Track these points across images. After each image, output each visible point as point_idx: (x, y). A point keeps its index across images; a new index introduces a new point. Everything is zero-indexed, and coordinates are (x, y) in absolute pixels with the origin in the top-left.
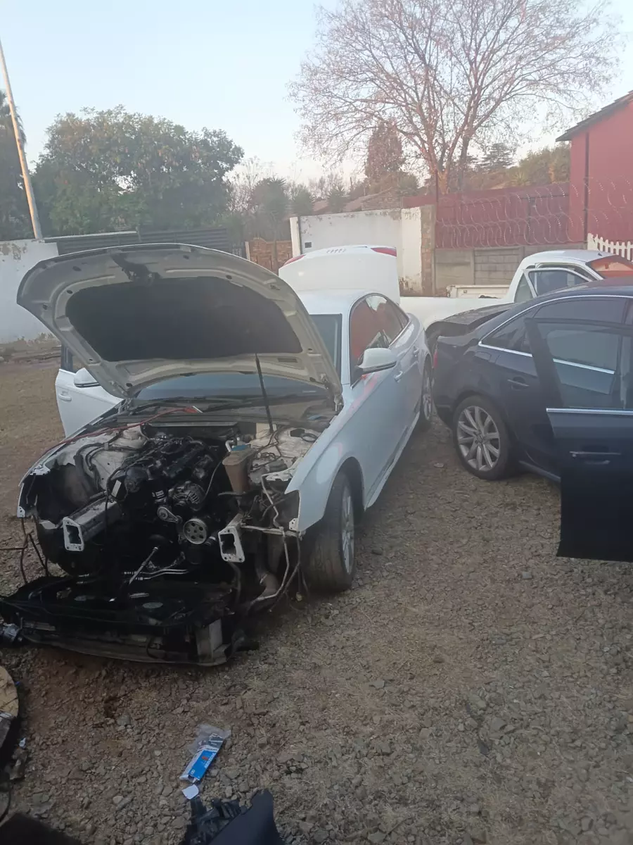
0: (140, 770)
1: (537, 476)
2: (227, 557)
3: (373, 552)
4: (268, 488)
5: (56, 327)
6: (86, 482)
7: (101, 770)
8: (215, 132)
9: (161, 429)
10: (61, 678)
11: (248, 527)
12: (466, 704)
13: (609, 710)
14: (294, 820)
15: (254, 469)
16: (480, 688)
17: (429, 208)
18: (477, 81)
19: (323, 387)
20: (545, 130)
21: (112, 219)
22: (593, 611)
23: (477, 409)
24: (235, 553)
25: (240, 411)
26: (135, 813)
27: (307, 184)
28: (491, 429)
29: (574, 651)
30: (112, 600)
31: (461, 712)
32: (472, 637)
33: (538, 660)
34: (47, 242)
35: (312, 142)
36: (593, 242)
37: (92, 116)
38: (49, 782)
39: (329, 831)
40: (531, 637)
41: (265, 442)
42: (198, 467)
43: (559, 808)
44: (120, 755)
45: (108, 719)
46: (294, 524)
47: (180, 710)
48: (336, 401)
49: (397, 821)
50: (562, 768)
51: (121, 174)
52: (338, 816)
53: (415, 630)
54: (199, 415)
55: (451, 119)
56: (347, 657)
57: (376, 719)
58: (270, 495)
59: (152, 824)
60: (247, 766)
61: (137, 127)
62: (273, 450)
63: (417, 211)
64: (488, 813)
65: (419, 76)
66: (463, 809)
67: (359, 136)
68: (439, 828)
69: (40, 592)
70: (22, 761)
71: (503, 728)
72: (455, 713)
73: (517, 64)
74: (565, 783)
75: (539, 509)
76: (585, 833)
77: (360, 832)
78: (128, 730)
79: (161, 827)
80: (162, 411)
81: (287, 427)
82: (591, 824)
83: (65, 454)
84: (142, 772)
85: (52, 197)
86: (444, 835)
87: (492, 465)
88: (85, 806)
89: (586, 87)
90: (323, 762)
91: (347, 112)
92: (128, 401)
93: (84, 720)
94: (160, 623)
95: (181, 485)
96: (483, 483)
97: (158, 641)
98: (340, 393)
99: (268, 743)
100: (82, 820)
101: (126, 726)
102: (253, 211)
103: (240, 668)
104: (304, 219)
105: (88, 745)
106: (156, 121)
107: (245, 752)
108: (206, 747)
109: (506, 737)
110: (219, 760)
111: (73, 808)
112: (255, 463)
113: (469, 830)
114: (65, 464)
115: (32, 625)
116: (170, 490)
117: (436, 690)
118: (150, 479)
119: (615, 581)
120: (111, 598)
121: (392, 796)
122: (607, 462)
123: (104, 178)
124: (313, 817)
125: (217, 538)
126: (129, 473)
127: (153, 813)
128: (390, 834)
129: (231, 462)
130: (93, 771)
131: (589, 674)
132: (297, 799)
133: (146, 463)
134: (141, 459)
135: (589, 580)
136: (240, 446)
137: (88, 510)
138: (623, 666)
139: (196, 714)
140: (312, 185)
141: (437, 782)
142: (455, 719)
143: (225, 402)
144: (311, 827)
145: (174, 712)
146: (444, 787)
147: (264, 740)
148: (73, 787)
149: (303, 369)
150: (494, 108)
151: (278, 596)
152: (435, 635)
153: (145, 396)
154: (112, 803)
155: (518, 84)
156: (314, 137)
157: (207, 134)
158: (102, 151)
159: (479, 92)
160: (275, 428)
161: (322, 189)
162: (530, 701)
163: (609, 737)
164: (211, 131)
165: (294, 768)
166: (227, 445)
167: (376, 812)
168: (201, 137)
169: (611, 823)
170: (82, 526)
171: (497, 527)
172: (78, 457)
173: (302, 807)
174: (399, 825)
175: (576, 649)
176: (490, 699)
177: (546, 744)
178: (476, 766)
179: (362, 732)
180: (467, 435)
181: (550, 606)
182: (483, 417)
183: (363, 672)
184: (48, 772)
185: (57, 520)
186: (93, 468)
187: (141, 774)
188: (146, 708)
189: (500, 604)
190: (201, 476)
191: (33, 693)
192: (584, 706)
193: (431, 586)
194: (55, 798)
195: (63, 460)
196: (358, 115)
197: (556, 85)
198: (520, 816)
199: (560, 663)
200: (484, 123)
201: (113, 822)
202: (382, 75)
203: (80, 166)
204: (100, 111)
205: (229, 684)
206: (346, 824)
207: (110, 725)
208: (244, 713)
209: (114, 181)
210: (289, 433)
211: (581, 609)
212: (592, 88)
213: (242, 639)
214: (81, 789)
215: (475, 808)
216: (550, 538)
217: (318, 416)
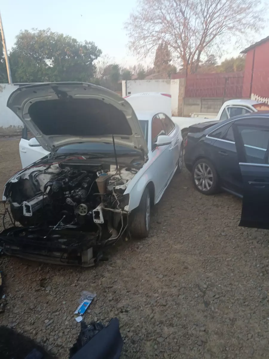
0: (57, 309)
1: (228, 194)
2: (96, 221)
3: (157, 222)
4: (115, 193)
5: (24, 118)
6: (33, 187)
7: (39, 309)
8: (90, 42)
9: (67, 166)
10: (20, 270)
11: (106, 209)
12: (198, 286)
13: (260, 290)
14: (124, 332)
15: (109, 184)
16: (204, 280)
17: (183, 80)
18: (206, 26)
19: (140, 151)
20: (234, 49)
21: (43, 78)
22: (252, 250)
23: (204, 165)
24: (100, 220)
25: (103, 159)
26: (55, 327)
27: (128, 68)
28: (209, 173)
29: (244, 266)
30: (45, 237)
31: (196, 289)
32: (201, 259)
33: (229, 269)
34: (15, 85)
35: (133, 48)
36: (253, 97)
37: (36, 32)
38: (16, 313)
39: (140, 337)
40: (226, 259)
41: (114, 173)
42: (85, 182)
43: (239, 329)
44: (47, 303)
45: (42, 288)
46: (127, 208)
47: (74, 285)
48: (145, 157)
49: (169, 334)
50: (239, 313)
51: (48, 58)
52: (144, 331)
53: (176, 255)
54: (85, 160)
55: (194, 42)
56: (147, 265)
57: (160, 291)
58: (116, 196)
59: (62, 332)
60: (104, 309)
61: (56, 38)
62: (118, 176)
63: (177, 81)
64: (208, 331)
65: (181, 22)
66: (198, 329)
67: (153, 47)
68: (187, 336)
69: (12, 233)
70: (4, 304)
71: (214, 296)
72: (194, 290)
73: (224, 19)
74: (241, 319)
75: (228, 208)
76: (249, 340)
77: (153, 337)
78: (51, 293)
79: (66, 333)
80: (68, 158)
81: (124, 167)
82: (252, 336)
83: (24, 175)
84: (57, 310)
85: (17, 66)
86: (190, 339)
87: (209, 188)
88: (32, 324)
89: (253, 31)
90: (137, 308)
91: (149, 36)
92: (53, 153)
93: (31, 288)
94: (67, 247)
95: (77, 189)
96: (204, 196)
97: (66, 255)
98: (147, 154)
99: (113, 299)
100: (31, 330)
101: (50, 291)
102: (104, 78)
103: (100, 268)
104: (128, 81)
105: (33, 299)
106: (64, 36)
107: (103, 303)
108: (86, 301)
109: (216, 300)
110: (91, 306)
111: (27, 325)
112: (110, 181)
113: (200, 338)
114: (25, 178)
115: (9, 247)
116: (72, 191)
117: (185, 280)
118: (63, 186)
119: (261, 238)
120: (45, 236)
121: (167, 322)
122: (264, 187)
123: (41, 60)
124: (133, 331)
125: (92, 213)
126: (54, 183)
127: (62, 328)
128: (166, 338)
129: (99, 180)
130: (36, 309)
131: (251, 276)
132: (126, 323)
133: (62, 179)
134: (59, 178)
135: (250, 237)
136: (103, 174)
137: (34, 199)
138: (265, 273)
139: (81, 287)
140: (130, 68)
141: (186, 317)
142: (193, 292)
143: (97, 155)
144: (132, 335)
145: (71, 285)
146: (189, 320)
147: (111, 298)
148: (26, 316)
149: (131, 142)
150: (213, 38)
151: (117, 239)
152: (184, 257)
153: (60, 151)
154: (44, 323)
155: (224, 28)
156: (134, 47)
157: (86, 43)
158: (40, 48)
159: (207, 31)
160: (118, 168)
161: (135, 70)
162: (226, 286)
163: (259, 301)
164: (88, 42)
165: (124, 310)
166: (97, 173)
167: (160, 329)
168: (84, 44)
169: (261, 336)
170: (32, 206)
171: (211, 214)
172: (30, 176)
173: (128, 326)
174: (170, 335)
175: (245, 265)
176: (208, 284)
177: (233, 303)
178: (203, 311)
179: (154, 296)
180: (198, 175)
181: (234, 247)
182: (206, 168)
183: (154, 271)
184: (15, 309)
185: (20, 202)
186: (37, 181)
187: (56, 311)
188: (58, 283)
189: (212, 245)
190: (86, 186)
191: (8, 276)
192: (249, 288)
193: (182, 237)
194: (19, 320)
195: (24, 177)
196: (154, 38)
197: (241, 29)
198: (222, 332)
199: (238, 271)
200: (208, 44)
201: (44, 331)
202: (165, 21)
203: (30, 54)
204: (40, 30)
205: (95, 274)
206: (147, 334)
207: (43, 290)
208: (102, 287)
209: (44, 61)
210: (125, 169)
211: (247, 249)
212: (256, 31)
213: (102, 256)
214: (30, 317)
215: (203, 329)
216: (233, 220)
217: (137, 163)
